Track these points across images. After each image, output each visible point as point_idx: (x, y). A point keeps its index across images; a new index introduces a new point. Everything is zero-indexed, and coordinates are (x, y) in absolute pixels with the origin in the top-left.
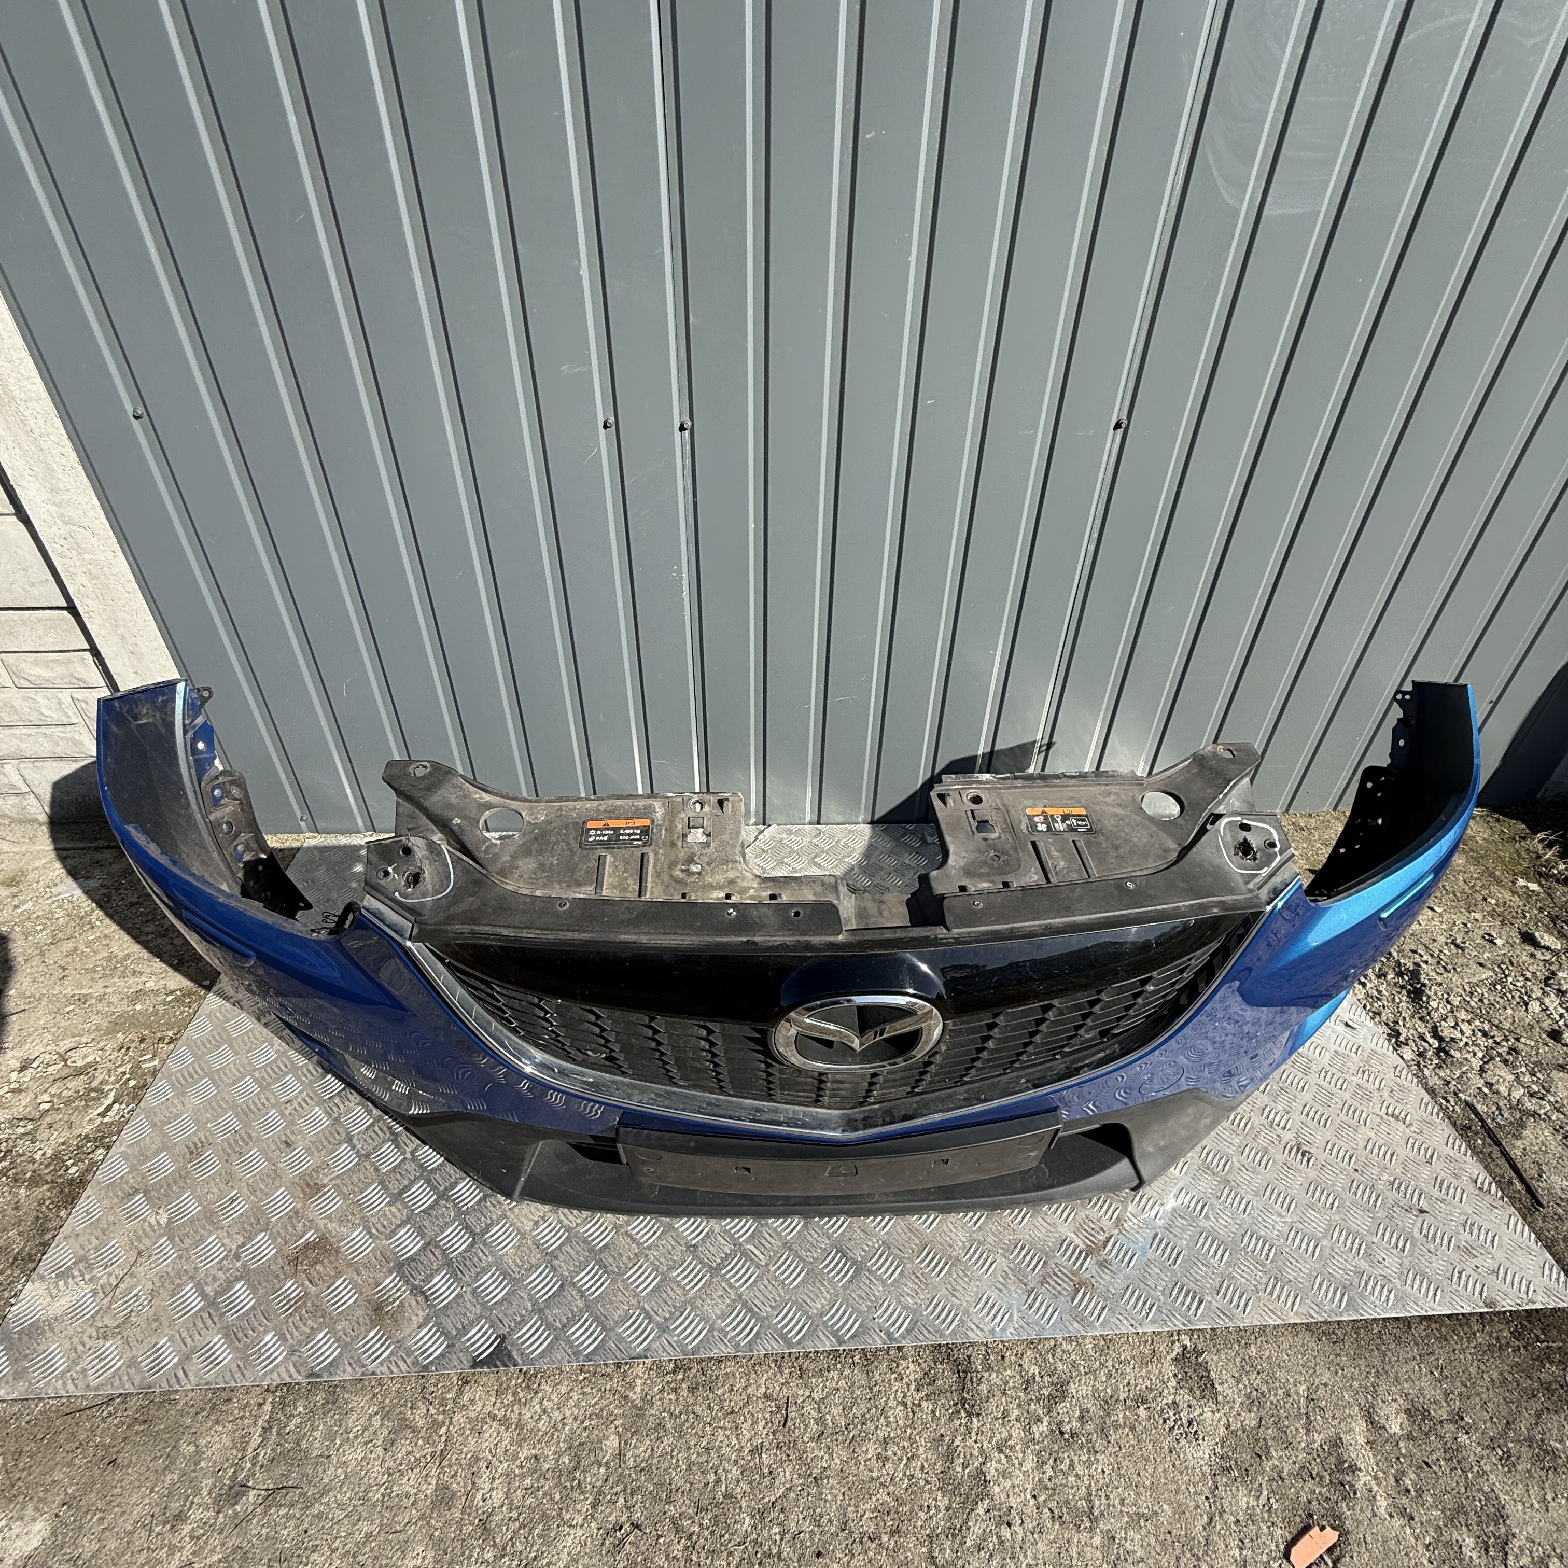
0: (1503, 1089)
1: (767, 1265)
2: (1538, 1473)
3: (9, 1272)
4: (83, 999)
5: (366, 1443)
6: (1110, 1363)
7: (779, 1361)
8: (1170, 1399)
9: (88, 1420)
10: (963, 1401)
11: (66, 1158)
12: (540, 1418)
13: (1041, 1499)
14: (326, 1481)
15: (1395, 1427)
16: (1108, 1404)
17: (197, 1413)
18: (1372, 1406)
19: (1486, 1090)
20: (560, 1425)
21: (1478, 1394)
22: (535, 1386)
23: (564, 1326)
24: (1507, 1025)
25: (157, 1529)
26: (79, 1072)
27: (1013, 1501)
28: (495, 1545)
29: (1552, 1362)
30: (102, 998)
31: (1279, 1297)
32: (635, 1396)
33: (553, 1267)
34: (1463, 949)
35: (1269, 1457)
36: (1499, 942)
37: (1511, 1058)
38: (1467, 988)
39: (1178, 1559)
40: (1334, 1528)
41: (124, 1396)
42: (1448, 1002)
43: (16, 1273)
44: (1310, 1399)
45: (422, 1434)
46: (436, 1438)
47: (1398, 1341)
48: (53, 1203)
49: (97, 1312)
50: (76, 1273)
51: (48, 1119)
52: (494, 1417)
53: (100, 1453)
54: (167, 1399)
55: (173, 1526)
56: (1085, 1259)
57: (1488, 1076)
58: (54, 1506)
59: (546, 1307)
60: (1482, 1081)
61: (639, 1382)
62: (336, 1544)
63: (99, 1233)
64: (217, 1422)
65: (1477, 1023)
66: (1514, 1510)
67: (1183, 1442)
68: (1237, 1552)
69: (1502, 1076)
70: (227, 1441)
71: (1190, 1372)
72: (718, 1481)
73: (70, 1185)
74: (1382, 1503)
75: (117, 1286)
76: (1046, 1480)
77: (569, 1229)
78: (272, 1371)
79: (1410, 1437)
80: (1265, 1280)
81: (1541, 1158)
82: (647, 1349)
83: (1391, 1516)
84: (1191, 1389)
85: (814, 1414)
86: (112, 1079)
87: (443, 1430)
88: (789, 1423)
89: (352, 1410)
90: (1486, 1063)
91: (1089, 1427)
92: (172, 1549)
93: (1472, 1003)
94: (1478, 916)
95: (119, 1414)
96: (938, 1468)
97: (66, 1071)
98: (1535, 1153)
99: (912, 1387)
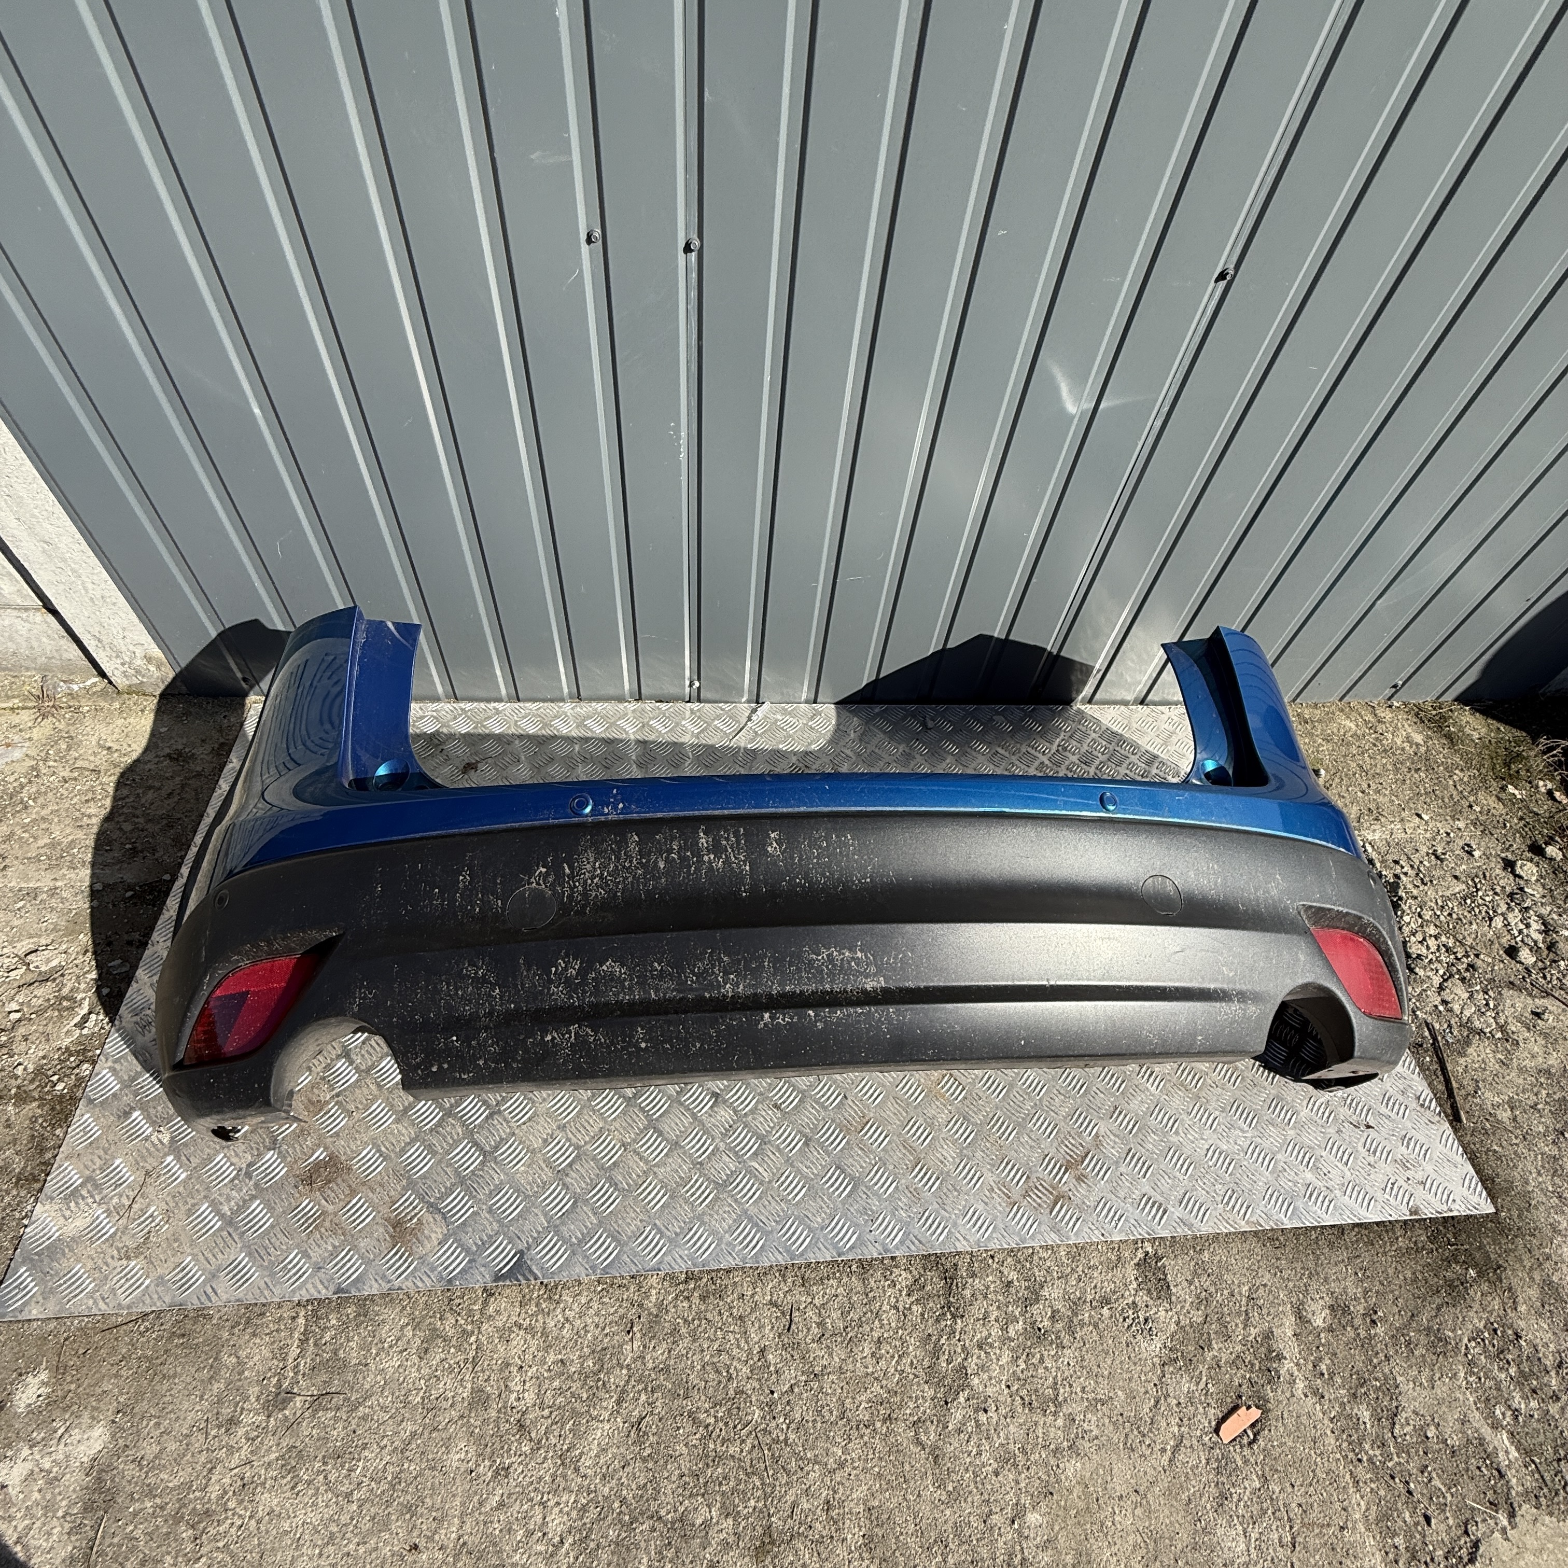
0: (1456, 1008)
1: (770, 1182)
2: (1430, 1358)
3: (14, 1192)
4: (33, 894)
5: (401, 1352)
6: (1080, 1269)
7: (783, 1270)
8: (1131, 1300)
9: (126, 1334)
10: (949, 1305)
11: (50, 1073)
12: (563, 1326)
13: (1014, 1388)
14: (367, 1386)
15: (1318, 1322)
16: (1076, 1305)
17: (233, 1327)
18: (1302, 1304)
19: (1441, 1008)
20: (583, 1332)
21: (1392, 1292)
22: (557, 1297)
23: (580, 1241)
24: (1469, 941)
25: (213, 1433)
26: (45, 979)
27: (990, 1391)
28: (531, 1440)
29: (1457, 1262)
30: (53, 892)
31: (1234, 1207)
32: (651, 1303)
33: (564, 1184)
34: (1442, 861)
35: (1210, 1348)
36: (1477, 854)
37: (1467, 975)
38: (1440, 903)
39: (1127, 1435)
40: (1258, 1407)
41: (159, 1314)
42: (1420, 916)
43: (23, 1193)
44: (1250, 1298)
45: (454, 1342)
46: (466, 1346)
47: (1331, 1245)
48: (45, 1121)
49: (115, 1233)
50: (84, 1192)
51: (21, 1031)
52: (520, 1327)
53: (145, 1365)
54: (201, 1314)
55: (227, 1430)
56: (1064, 1173)
57: (1446, 995)
58: (110, 1413)
59: (563, 1223)
60: (1439, 999)
61: (654, 1292)
62: (384, 1442)
63: (102, 1153)
64: (254, 1335)
65: (1443, 938)
66: (1406, 1387)
67: (1139, 1337)
68: (1176, 1429)
69: (1458, 992)
70: (266, 1353)
71: (1150, 1275)
72: (730, 1378)
73: (60, 1103)
74: (1300, 1385)
75: (130, 1206)
76: (1019, 1372)
77: (578, 1147)
78: (299, 1288)
79: (1330, 1330)
80: (1222, 1193)
81: (1478, 1075)
82: (660, 1262)
83: (1306, 1396)
84: (1149, 1291)
85: (815, 1318)
86: (83, 986)
87: (473, 1339)
88: (793, 1327)
89: (383, 1321)
90: (1445, 980)
91: (1059, 1326)
92: (231, 1450)
93: (1442, 918)
94: (1461, 824)
95: (156, 1328)
96: (926, 1363)
97: (29, 978)
98: (1475, 1070)
99: (904, 1293)
